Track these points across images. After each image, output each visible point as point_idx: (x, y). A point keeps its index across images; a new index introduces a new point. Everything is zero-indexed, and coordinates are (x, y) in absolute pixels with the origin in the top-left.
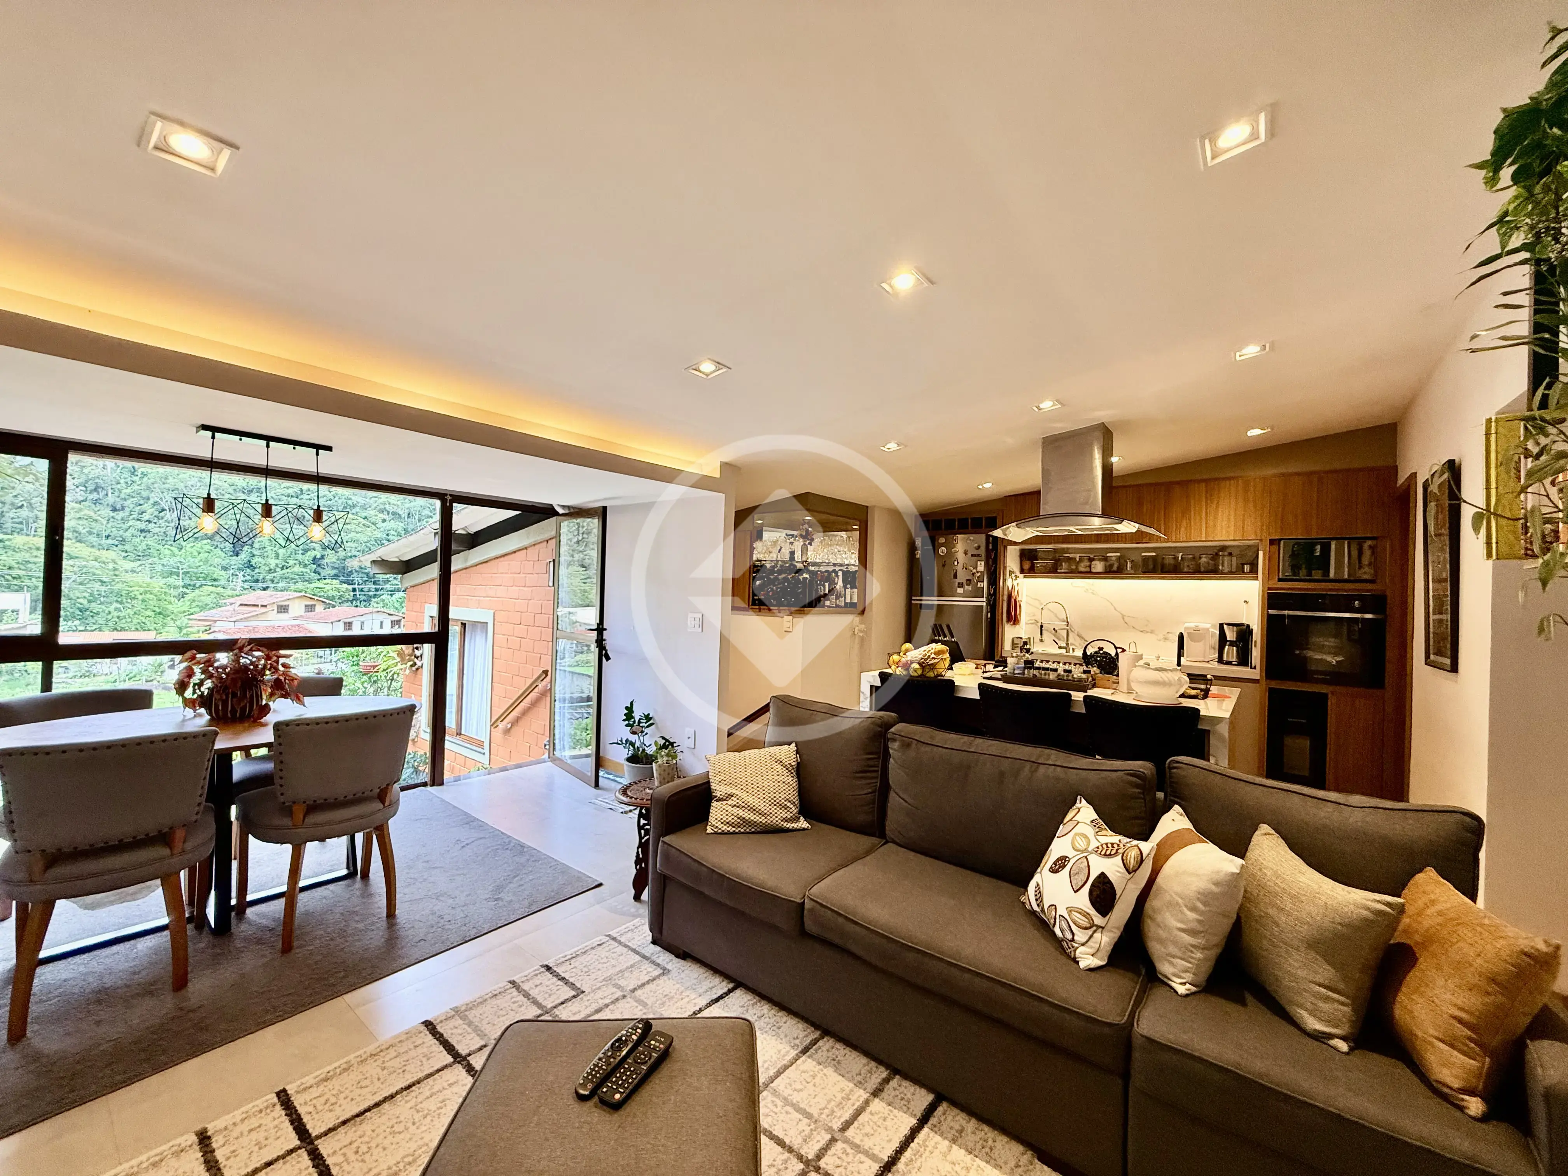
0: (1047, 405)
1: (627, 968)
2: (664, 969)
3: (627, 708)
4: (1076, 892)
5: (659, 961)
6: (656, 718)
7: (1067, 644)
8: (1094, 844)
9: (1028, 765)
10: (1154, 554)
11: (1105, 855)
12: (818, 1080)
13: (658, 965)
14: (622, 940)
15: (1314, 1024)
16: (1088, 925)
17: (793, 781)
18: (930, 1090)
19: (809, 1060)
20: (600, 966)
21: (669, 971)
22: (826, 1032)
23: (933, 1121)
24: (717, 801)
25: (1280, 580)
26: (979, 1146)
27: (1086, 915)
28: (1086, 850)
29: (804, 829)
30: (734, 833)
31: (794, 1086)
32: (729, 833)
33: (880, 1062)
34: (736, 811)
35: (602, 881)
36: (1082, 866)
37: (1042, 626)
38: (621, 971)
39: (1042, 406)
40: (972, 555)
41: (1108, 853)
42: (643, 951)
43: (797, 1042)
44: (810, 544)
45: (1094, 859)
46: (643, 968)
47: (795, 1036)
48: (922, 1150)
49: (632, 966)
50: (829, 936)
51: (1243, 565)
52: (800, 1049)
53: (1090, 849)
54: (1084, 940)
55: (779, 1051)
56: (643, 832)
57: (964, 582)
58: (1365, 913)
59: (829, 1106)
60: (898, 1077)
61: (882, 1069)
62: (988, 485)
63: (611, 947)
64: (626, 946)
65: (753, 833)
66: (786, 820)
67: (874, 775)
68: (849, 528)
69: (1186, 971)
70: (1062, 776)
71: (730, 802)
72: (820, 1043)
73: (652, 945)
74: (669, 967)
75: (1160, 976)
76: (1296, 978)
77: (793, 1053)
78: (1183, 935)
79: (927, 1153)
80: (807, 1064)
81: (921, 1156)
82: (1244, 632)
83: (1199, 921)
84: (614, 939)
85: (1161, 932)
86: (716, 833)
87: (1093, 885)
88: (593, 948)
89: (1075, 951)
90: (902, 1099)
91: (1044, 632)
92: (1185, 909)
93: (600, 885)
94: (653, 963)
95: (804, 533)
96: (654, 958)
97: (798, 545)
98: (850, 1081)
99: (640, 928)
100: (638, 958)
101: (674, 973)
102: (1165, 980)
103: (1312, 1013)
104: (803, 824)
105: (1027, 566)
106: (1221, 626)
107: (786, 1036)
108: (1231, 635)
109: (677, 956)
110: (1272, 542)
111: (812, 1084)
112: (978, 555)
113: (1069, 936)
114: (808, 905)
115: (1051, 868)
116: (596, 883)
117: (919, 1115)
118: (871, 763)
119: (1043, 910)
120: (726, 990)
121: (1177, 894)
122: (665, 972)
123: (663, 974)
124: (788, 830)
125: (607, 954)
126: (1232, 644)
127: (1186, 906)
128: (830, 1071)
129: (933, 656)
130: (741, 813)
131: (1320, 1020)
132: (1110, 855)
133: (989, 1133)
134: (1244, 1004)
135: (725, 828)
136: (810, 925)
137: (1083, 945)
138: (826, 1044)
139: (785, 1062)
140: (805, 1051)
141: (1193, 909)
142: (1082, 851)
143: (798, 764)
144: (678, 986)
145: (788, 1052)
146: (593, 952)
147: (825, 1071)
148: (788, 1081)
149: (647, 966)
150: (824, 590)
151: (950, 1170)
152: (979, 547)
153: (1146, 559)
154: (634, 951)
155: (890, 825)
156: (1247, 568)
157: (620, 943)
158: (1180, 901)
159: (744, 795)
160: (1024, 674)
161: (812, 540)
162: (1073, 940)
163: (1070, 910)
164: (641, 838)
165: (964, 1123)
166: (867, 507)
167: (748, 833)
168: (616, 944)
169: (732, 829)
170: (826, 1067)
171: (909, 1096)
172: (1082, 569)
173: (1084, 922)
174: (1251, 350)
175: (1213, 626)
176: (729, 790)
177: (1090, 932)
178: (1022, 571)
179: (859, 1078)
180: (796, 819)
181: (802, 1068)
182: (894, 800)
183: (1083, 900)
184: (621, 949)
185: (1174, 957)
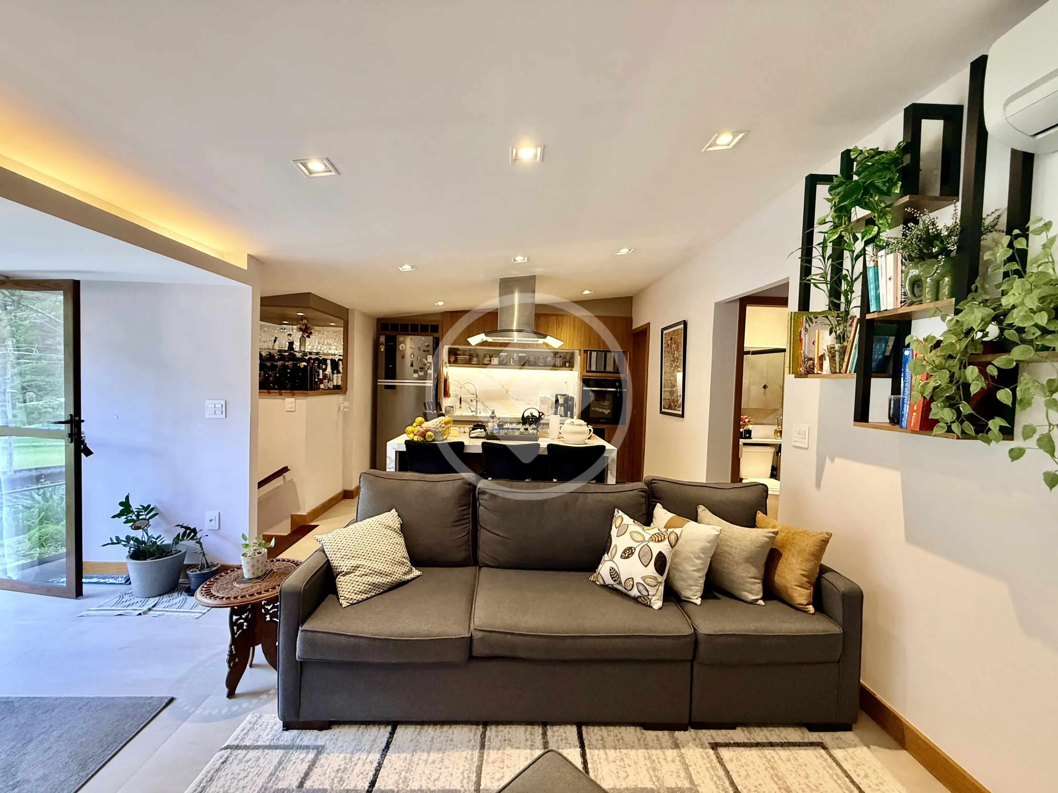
0: (519, 259)
1: (276, 768)
2: (317, 747)
3: (121, 504)
4: (646, 566)
5: (305, 743)
6: (158, 507)
8: (647, 537)
10: (525, 355)
11: (658, 541)
12: (507, 762)
13: (307, 747)
14: (248, 743)
15: (751, 597)
16: (656, 584)
17: (401, 541)
18: (571, 723)
19: (491, 751)
20: (242, 784)
21: (323, 747)
22: (486, 724)
23: (586, 743)
24: (344, 575)
25: (587, 372)
26: (617, 742)
27: (655, 578)
28: (644, 541)
29: (418, 576)
30: (368, 598)
31: (496, 778)
32: (363, 600)
33: (531, 723)
34: (365, 579)
35: (167, 695)
36: (646, 550)
37: (461, 399)
38: (272, 774)
39: (517, 259)
40: (424, 351)
41: (660, 539)
42: (281, 743)
43: (472, 743)
44: (308, 337)
45: (651, 544)
46: (293, 758)
47: (468, 739)
48: (595, 765)
49: (280, 763)
51: (566, 362)
52: (479, 748)
53: (647, 539)
54: (654, 593)
55: (466, 758)
57: (419, 370)
58: (767, 539)
60: (548, 727)
61: (536, 727)
62: (441, 303)
63: (240, 757)
64: (257, 747)
66: (405, 574)
67: (467, 521)
68: (327, 324)
69: (697, 592)
71: (357, 573)
72: (488, 733)
73: (286, 733)
74: (319, 743)
75: (683, 598)
76: (742, 577)
77: (476, 753)
78: (695, 573)
79: (599, 766)
80: (491, 755)
81: (598, 770)
82: (568, 400)
83: (701, 564)
84: (237, 747)
85: (683, 575)
86: (352, 604)
87: (656, 560)
88: (218, 770)
89: (650, 601)
90: (562, 740)
91: (462, 402)
92: (695, 560)
93: (172, 700)
94: (300, 747)
95: (304, 327)
96: (298, 742)
97: (297, 336)
98: (526, 749)
99: (260, 722)
100: (280, 752)
101: (329, 746)
102: (687, 599)
103: (750, 592)
104: (416, 572)
105: (452, 359)
106: (557, 396)
107: (462, 743)
108: (561, 401)
109: (321, 729)
110: (586, 351)
111: (505, 768)
112: (428, 351)
113: (645, 593)
114: (477, 635)
115: (622, 556)
116: (166, 701)
117: (578, 744)
118: (465, 513)
119: (620, 583)
120: (388, 735)
121: (688, 552)
122: (320, 750)
123: (319, 753)
124: (409, 581)
125: (241, 766)
126: (562, 405)
127: (695, 557)
128: (509, 751)
129: (443, 425)
130: (370, 579)
131: (753, 594)
133: (615, 730)
134: (718, 598)
135: (359, 597)
136: (478, 650)
137: (654, 596)
138: (492, 732)
139: (476, 764)
140: (483, 746)
141: (699, 558)
142: (642, 542)
143: (401, 525)
144: (342, 756)
145: (472, 755)
146: (221, 773)
147: (506, 752)
148: (489, 777)
149: (296, 755)
150: (319, 375)
151: (616, 767)
152: (428, 346)
153: (521, 358)
154: (269, 747)
155: (482, 556)
156: (567, 364)
157: (246, 747)
158: (692, 556)
159: (368, 563)
160: (499, 433)
161: (311, 333)
162: (648, 595)
163: (644, 578)
164: (233, 633)
165: (600, 733)
166: (348, 309)
167: (378, 594)
168: (244, 752)
169: (364, 596)
170: (504, 749)
171: (563, 735)
172: (486, 362)
173: (654, 583)
174: (625, 251)
175: (552, 396)
176: (354, 563)
177: (657, 587)
178: (450, 362)
179: (529, 743)
180: (410, 571)
181: (490, 760)
182: (484, 535)
183: (651, 570)
184: (253, 754)
185: (691, 586)
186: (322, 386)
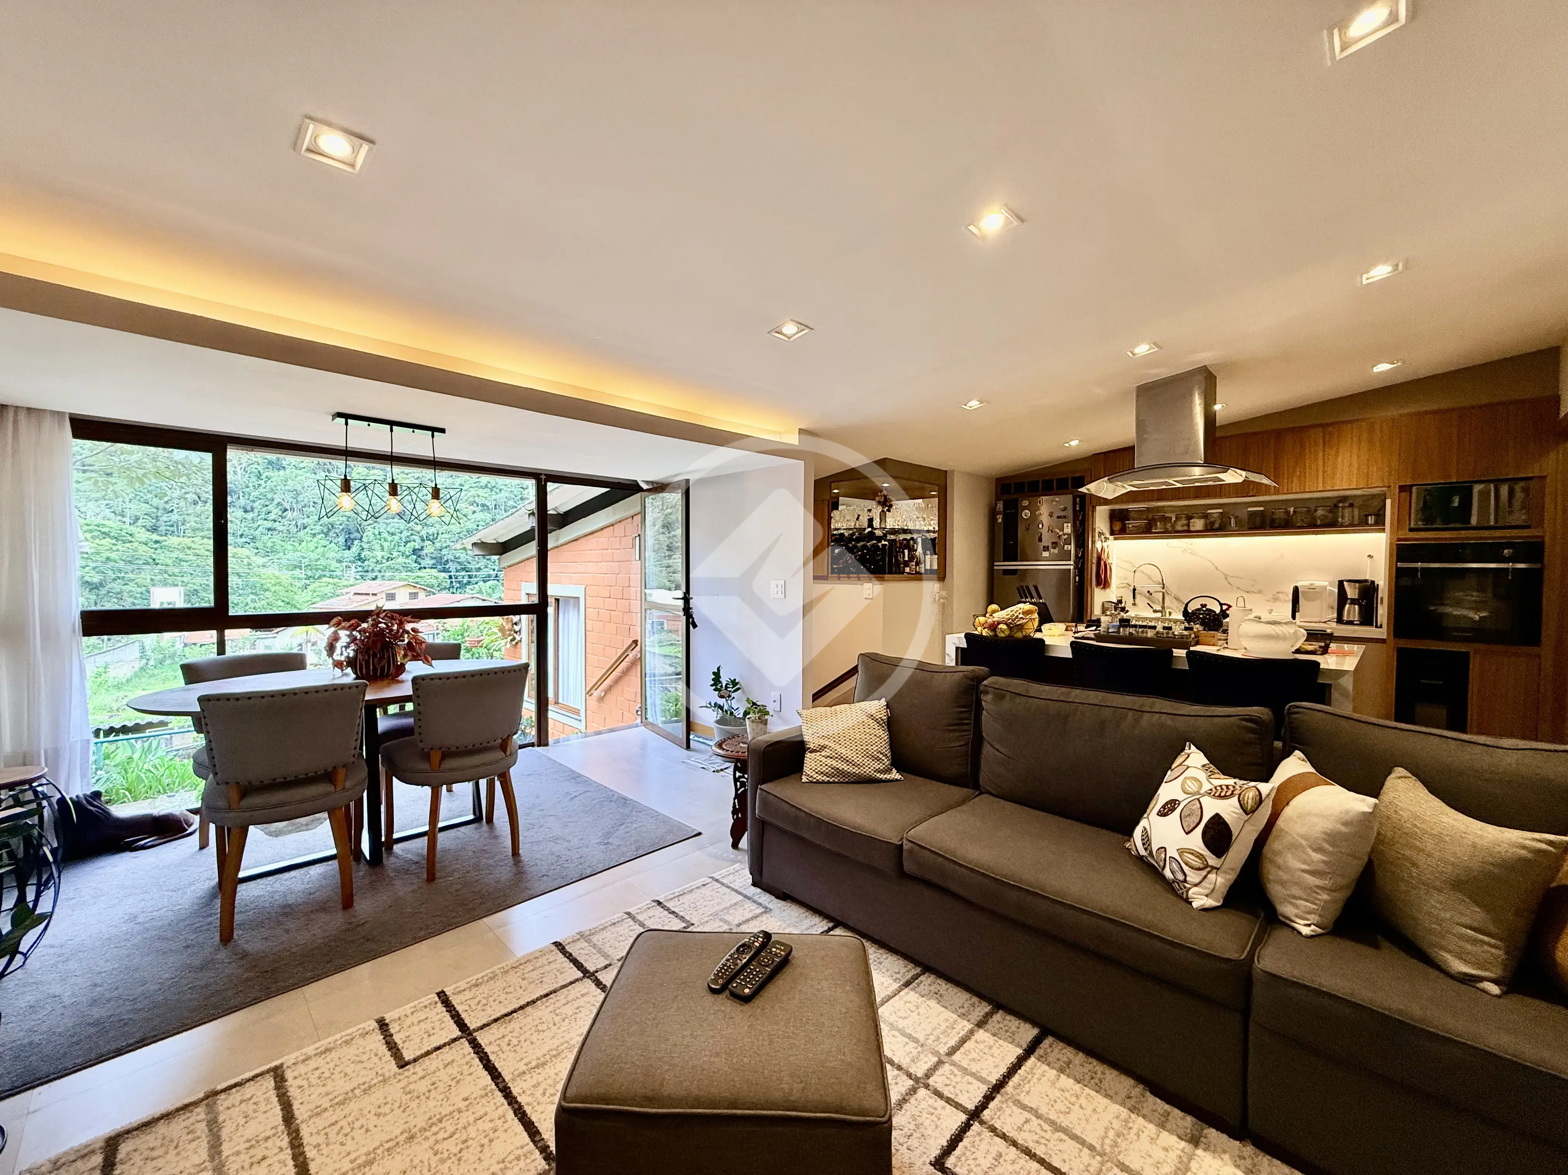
0: (1142, 349)
1: (731, 906)
2: (766, 908)
3: (714, 673)
4: (1187, 833)
5: (760, 901)
6: (741, 682)
7: (1163, 607)
8: (1206, 787)
9: (1131, 713)
10: (1262, 509)
11: (1220, 796)
12: (921, 1010)
13: (760, 904)
14: (725, 881)
15: (1459, 967)
16: (1201, 866)
17: (885, 736)
18: (1034, 1023)
19: (912, 993)
20: (706, 903)
21: (771, 910)
22: (927, 969)
23: (1039, 1052)
24: (811, 752)
25: (1411, 530)
26: (1087, 1077)
27: (1200, 856)
28: (1198, 793)
29: (897, 780)
30: (828, 782)
31: (898, 1014)
32: (823, 782)
33: (982, 996)
34: (829, 761)
35: (700, 831)
36: (1194, 807)
37: (1134, 590)
38: (726, 908)
39: (1137, 351)
40: (1058, 517)
41: (1222, 794)
42: (745, 892)
43: (898, 976)
44: (889, 511)
45: (1205, 800)
46: (746, 906)
47: (897, 971)
48: (1030, 1076)
49: (735, 904)
50: (929, 876)
51: (1367, 516)
52: (902, 983)
53: (1202, 791)
54: (1197, 880)
55: (882, 983)
56: (738, 784)
57: (1050, 545)
58: (1523, 852)
59: (935, 1033)
60: (1001, 1012)
61: (984, 1004)
62: (1074, 443)
63: (715, 887)
64: (729, 887)
65: (847, 783)
66: (879, 771)
67: (965, 727)
68: (927, 494)
69: (1310, 913)
70: (1169, 722)
71: (823, 753)
72: (922, 978)
73: (753, 888)
74: (770, 906)
75: (1281, 918)
76: (1440, 921)
77: (896, 986)
78: (1307, 876)
79: (1035, 1080)
80: (909, 995)
81: (1029, 1082)
82: (1368, 590)
83: (1324, 862)
84: (717, 881)
85: (1281, 873)
86: (811, 782)
87: (1206, 825)
88: (698, 888)
89: (1187, 892)
90: (1007, 1031)
91: (1137, 596)
92: (1310, 851)
93: (700, 834)
94: (755, 902)
95: (882, 500)
96: (756, 898)
97: (877, 511)
98: (953, 1012)
99: (740, 872)
100: (741, 898)
101: (776, 911)
102: (1288, 922)
103: (1461, 956)
104: (895, 775)
105: (1117, 526)
106: (1341, 583)
107: (888, 970)
108: (1352, 592)
109: (778, 897)
110: (1402, 488)
111: (916, 1013)
112: (1065, 517)
113: (1180, 877)
114: (907, 846)
115: (1160, 811)
116: (696, 832)
117: (1025, 1046)
118: (963, 715)
119: (1151, 854)
120: (826, 928)
121: (1298, 835)
122: (767, 910)
123: (765, 912)
124: (880, 781)
125: (712, 893)
126: (1353, 602)
127: (1311, 847)
128: (933, 1003)
129: (1021, 616)
130: (834, 763)
131: (1466, 962)
132: (1225, 796)
133: (1099, 1068)
134: (1376, 946)
135: (820, 778)
136: (908, 866)
137: (1196, 885)
138: (927, 980)
139: (889, 993)
140: (907, 984)
141: (1319, 850)
142: (1194, 794)
143: (889, 718)
144: (779, 923)
145: (891, 984)
146: (699, 891)
147: (928, 1002)
148: (892, 1009)
149: (749, 904)
150: (904, 557)
151: (1059, 1095)
152: (1065, 509)
153: (1252, 515)
154: (736, 891)
155: (984, 776)
156: (1371, 520)
157: (723, 884)
158: (1304, 842)
159: (837, 747)
160: (1118, 632)
161: (891, 506)
162: (1185, 881)
163: (1181, 852)
164: (737, 790)
165: (1071, 1056)
166: (946, 471)
167: (842, 783)
168: (719, 885)
169: (827, 779)
170: (928, 999)
171: (1014, 1029)
172: (1179, 528)
173: (1197, 863)
174: (1381, 271)
175: (1331, 584)
176: (823, 742)
177: (1204, 873)
178: (1112, 533)
179: (962, 1011)
180: (887, 771)
181: (905, 999)
182: (987, 749)
183: (1196, 841)
184: (724, 889)
185: (1296, 898)
186: (907, 570)
